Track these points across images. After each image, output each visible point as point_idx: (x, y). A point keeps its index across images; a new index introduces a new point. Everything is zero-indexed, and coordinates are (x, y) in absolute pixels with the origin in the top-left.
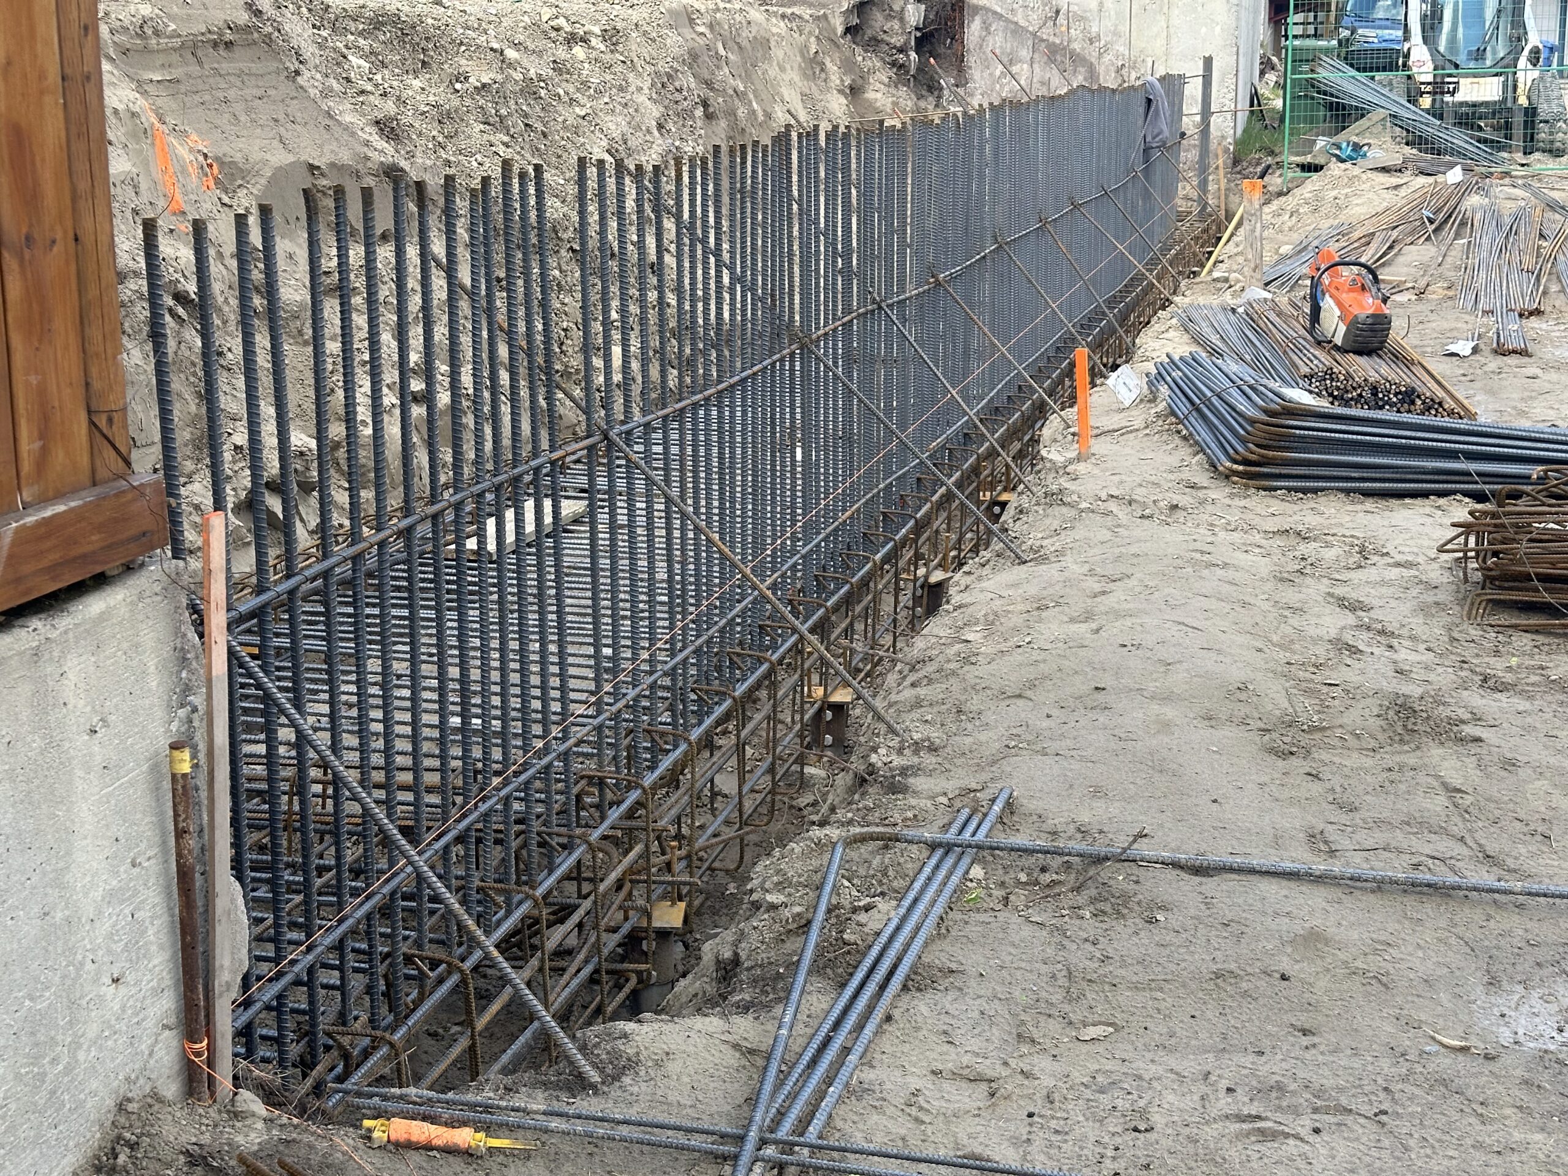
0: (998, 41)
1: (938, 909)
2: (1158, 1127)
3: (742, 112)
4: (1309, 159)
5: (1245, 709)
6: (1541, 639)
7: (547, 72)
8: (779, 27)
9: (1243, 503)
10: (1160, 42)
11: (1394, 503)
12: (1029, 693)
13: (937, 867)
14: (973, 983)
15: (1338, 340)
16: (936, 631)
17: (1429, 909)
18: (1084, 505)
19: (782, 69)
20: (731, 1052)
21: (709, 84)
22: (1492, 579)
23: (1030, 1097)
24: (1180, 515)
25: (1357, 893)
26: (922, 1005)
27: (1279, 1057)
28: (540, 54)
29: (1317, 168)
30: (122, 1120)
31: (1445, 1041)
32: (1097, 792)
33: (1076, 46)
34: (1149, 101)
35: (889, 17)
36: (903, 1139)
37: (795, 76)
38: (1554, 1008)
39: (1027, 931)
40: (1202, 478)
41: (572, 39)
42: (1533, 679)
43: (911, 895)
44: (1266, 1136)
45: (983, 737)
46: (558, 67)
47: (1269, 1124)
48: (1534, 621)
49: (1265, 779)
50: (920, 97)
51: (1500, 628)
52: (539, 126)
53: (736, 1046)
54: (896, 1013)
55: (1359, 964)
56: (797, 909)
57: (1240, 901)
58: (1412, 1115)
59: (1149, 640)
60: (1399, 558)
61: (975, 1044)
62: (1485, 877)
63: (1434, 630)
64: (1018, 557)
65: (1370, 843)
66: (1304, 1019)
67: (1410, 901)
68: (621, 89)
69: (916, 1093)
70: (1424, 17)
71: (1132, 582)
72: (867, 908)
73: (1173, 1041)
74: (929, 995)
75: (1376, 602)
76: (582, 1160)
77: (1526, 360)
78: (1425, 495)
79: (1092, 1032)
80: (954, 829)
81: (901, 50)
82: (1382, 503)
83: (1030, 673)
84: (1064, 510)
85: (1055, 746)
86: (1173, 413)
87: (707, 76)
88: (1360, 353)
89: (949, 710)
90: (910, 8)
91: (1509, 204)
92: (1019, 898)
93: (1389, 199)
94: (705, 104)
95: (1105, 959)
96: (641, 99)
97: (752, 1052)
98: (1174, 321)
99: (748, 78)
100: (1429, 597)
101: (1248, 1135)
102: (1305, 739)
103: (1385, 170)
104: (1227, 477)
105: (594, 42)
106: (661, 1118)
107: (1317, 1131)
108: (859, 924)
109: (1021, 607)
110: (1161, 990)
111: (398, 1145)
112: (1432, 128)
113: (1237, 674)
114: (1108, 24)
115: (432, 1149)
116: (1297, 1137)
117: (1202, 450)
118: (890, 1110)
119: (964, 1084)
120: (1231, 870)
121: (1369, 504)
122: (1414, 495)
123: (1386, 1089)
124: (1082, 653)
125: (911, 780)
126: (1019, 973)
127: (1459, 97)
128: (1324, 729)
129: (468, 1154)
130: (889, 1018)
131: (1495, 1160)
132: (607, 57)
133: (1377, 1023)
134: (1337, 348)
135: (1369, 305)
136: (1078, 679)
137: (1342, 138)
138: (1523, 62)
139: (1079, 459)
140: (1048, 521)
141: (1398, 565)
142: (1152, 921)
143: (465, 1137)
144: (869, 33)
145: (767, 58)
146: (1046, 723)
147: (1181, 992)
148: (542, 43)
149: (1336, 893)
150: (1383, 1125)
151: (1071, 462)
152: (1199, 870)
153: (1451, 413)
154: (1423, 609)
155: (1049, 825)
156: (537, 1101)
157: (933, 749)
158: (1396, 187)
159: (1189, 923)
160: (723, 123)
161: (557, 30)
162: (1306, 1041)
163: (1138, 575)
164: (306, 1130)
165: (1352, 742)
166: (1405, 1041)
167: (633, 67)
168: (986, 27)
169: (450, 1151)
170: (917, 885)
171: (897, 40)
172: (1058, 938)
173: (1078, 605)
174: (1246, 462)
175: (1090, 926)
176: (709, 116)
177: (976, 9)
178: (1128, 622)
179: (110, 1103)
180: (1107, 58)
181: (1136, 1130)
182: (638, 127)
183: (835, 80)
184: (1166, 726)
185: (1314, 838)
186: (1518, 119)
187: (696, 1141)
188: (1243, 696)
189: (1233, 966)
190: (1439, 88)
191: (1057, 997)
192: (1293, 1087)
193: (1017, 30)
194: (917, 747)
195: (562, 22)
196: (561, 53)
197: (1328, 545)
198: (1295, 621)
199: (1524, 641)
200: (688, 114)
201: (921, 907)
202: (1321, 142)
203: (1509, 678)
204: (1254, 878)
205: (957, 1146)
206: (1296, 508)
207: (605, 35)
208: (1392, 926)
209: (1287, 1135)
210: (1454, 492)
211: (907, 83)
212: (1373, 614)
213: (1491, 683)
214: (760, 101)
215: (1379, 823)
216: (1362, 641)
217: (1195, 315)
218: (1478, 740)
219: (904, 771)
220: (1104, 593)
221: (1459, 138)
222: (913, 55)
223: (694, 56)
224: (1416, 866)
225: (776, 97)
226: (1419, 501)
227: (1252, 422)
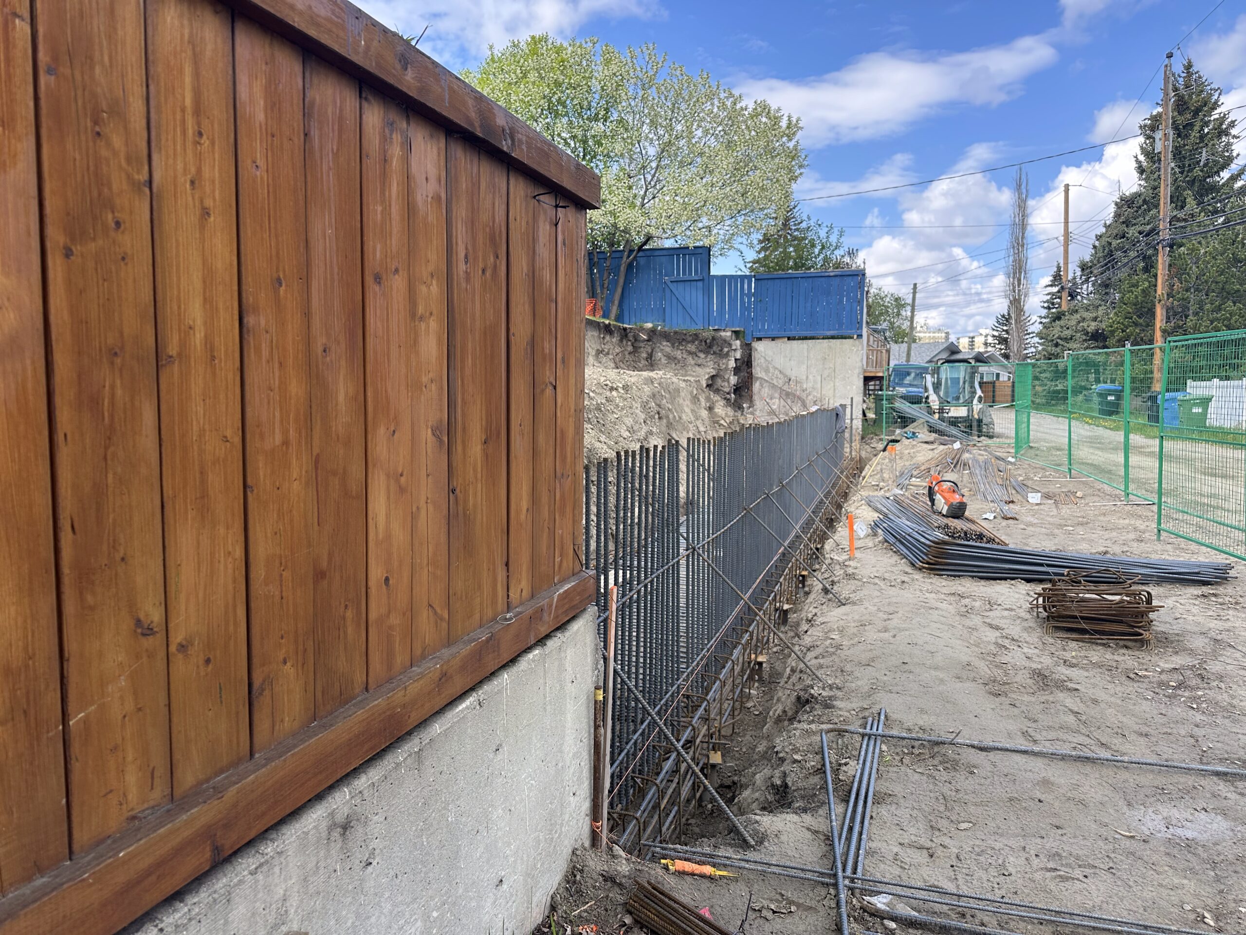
0: (766, 391)
1: (875, 765)
2: (1014, 873)
3: (671, 416)
4: (893, 437)
5: (972, 675)
6: (1081, 644)
7: (604, 401)
8: (683, 384)
9: (930, 581)
10: (831, 392)
11: (992, 582)
12: (872, 664)
13: (868, 745)
14: (902, 801)
15: (944, 512)
16: (814, 633)
17: (1088, 768)
18: (865, 580)
19: (684, 400)
20: (807, 831)
21: (659, 406)
22: (1053, 617)
23: (949, 857)
24: (906, 585)
25: (1055, 761)
26: (883, 811)
27: (1051, 839)
28: (601, 394)
29: (897, 441)
30: (574, 859)
31: (1122, 832)
32: (922, 711)
33: (798, 393)
34: (837, 415)
35: (723, 381)
36: (899, 876)
37: (688, 402)
38: (1160, 817)
39: (917, 776)
40: (909, 569)
41: (612, 389)
42: (1085, 662)
43: (862, 758)
44: (1064, 879)
45: (859, 683)
46: (608, 400)
47: (1062, 873)
48: (1074, 636)
49: (993, 706)
50: (735, 411)
51: (1062, 639)
52: (601, 421)
53: (808, 829)
54: (874, 815)
55: (1069, 794)
56: (813, 763)
57: (1007, 764)
58: (1125, 869)
59: (920, 642)
60: (1005, 606)
61: (913, 830)
62: (1104, 754)
63: (1034, 638)
64: (840, 601)
65: (1050, 737)
66: (1055, 821)
67: (1078, 764)
68: (630, 408)
69: (896, 855)
70: (933, 384)
71: (900, 615)
72: (846, 764)
73: (1000, 831)
74: (884, 806)
75: (1004, 626)
76: (760, 883)
77: (1016, 522)
78: (1005, 579)
79: (963, 826)
80: (869, 727)
81: (728, 393)
82: (988, 582)
83: (869, 655)
84: (856, 582)
85: (895, 689)
86: (886, 541)
87: (658, 402)
88: (954, 517)
89: (836, 670)
90: (732, 378)
91: (980, 457)
92: (907, 760)
93: (931, 455)
94: (658, 413)
95: (957, 791)
96: (638, 411)
97: (817, 832)
98: (863, 502)
99: (672, 403)
100: (1026, 624)
101: (1055, 878)
102: (1003, 688)
103: (926, 442)
104: (920, 569)
105: (620, 390)
106: (788, 864)
107: (1086, 877)
108: (844, 771)
109: (853, 624)
110: (987, 806)
111: (679, 872)
112: (943, 426)
113: (965, 659)
114: (810, 385)
115: (694, 875)
116: (1078, 879)
117: (905, 557)
118: (888, 862)
119: (916, 850)
120: (998, 749)
121: (983, 582)
122: (1001, 579)
123: (1108, 856)
124: (891, 646)
125: (835, 703)
126: (921, 797)
127: (950, 415)
128: (1009, 684)
129: (711, 878)
130: (872, 817)
131: (1172, 893)
132: (625, 396)
133: (1088, 824)
134: (943, 515)
135: (957, 498)
136: (893, 658)
137: (906, 429)
138: (975, 401)
139: (850, 559)
140: (849, 586)
141: (1006, 609)
142: (972, 773)
143: (708, 870)
144: (716, 387)
145: (679, 396)
146: (885, 678)
147: (996, 807)
148: (601, 391)
149: (1046, 761)
150: (1114, 874)
151: (846, 561)
152: (982, 749)
153: (998, 544)
154: (1025, 629)
155: (906, 726)
156: (730, 852)
157: (839, 688)
158: (933, 450)
159: (989, 774)
160: (665, 421)
161: (606, 385)
162: (1060, 832)
163: (901, 612)
164: (644, 864)
165: (1022, 690)
166: (1103, 831)
167: (634, 399)
168: (761, 385)
169: (703, 876)
170: (863, 753)
171: (727, 390)
172: (933, 780)
173: (880, 625)
174: (928, 563)
175: (944, 775)
176: (660, 418)
177: (757, 378)
178: (907, 633)
179: (570, 851)
180: (810, 398)
181: (1004, 875)
182: (637, 422)
183: (703, 404)
184: (942, 681)
185: (1025, 734)
186: (975, 424)
187: (809, 875)
188: (970, 668)
189: (1016, 795)
190: (941, 411)
191: (942, 808)
192: (1064, 854)
193: (773, 386)
194: (831, 687)
195: (608, 382)
196: (608, 393)
197: (974, 600)
198: (975, 633)
199: (1073, 644)
200: (652, 417)
201: (868, 764)
202: (898, 431)
203: (1074, 661)
204: (1008, 753)
205: (925, 881)
206: (953, 583)
207: (624, 388)
208: (1077, 777)
209: (1073, 879)
210: (1017, 578)
211: (730, 406)
212: (1006, 631)
213: (1068, 663)
214: (677, 412)
215: (1050, 728)
216: (1006, 642)
217: (872, 499)
218: (1077, 690)
219: (830, 698)
220: (889, 619)
221: (953, 431)
222: (733, 396)
223: (654, 396)
224: (1075, 748)
225: (682, 411)
226: (1003, 582)
227: (929, 546)
